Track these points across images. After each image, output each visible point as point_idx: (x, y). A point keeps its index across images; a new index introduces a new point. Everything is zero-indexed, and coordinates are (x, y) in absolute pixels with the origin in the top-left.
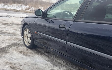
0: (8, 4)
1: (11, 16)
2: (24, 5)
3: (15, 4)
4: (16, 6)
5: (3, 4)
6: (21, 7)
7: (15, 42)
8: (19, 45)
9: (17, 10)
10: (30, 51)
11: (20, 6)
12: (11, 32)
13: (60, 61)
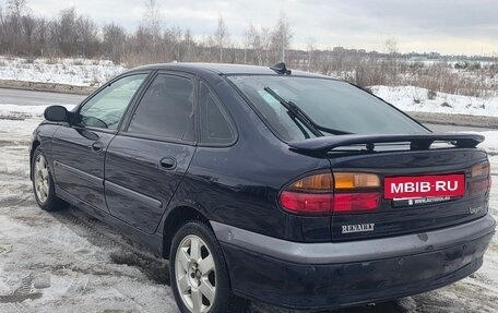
0: (40, 61)
1: (29, 117)
2: (107, 62)
3: (68, 61)
4: (70, 69)
5: (19, 60)
6: (90, 74)
7: (13, 195)
8: (24, 203)
9: (72, 87)
10: (46, 215)
11: (88, 68)
12: (10, 169)
13: (114, 237)
